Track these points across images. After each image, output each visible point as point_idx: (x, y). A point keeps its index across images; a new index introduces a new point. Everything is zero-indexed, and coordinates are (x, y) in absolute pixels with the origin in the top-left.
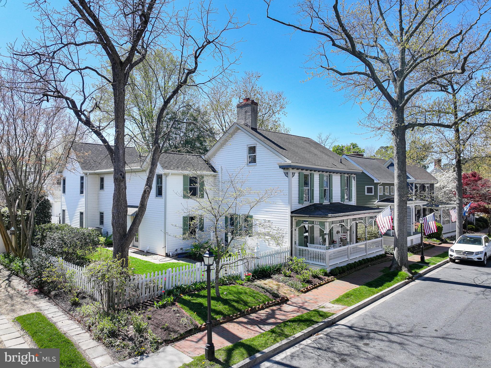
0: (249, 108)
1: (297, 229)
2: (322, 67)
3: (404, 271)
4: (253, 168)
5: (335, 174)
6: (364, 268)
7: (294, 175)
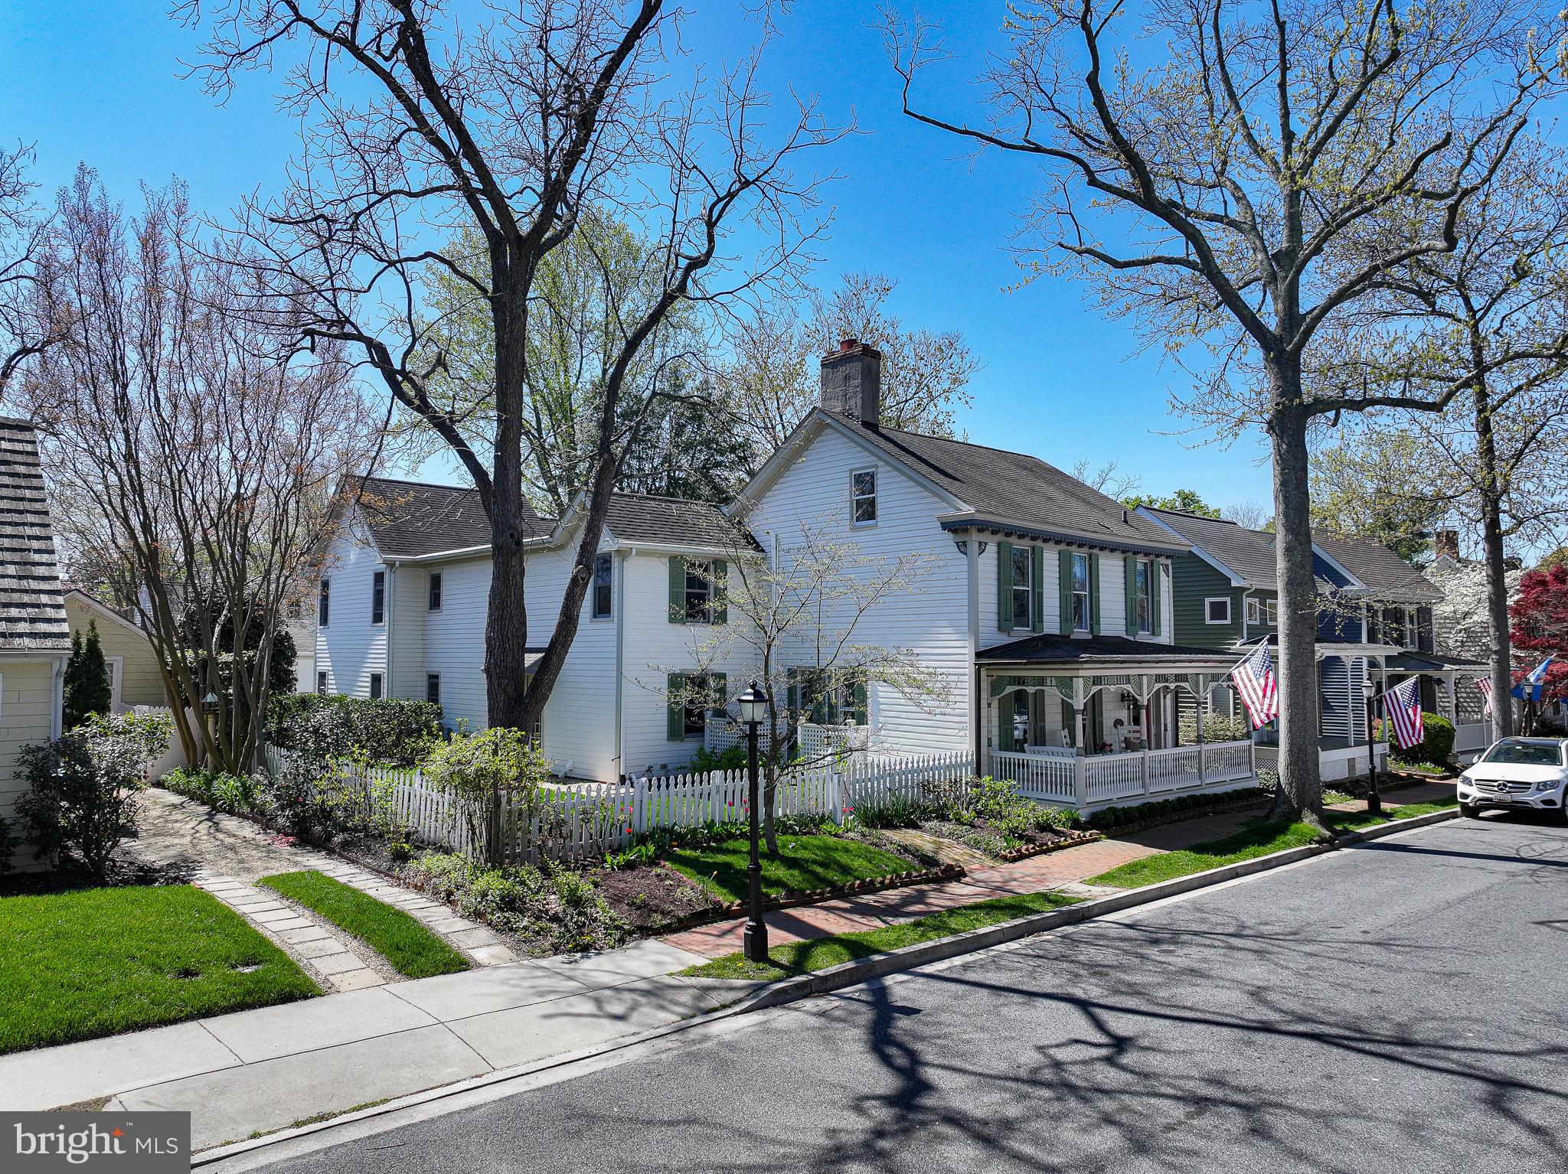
0: (854, 368)
1: (995, 704)
2: (1062, 245)
3: (1309, 823)
4: (869, 536)
5: (1106, 552)
6: (1193, 817)
7: (984, 550)
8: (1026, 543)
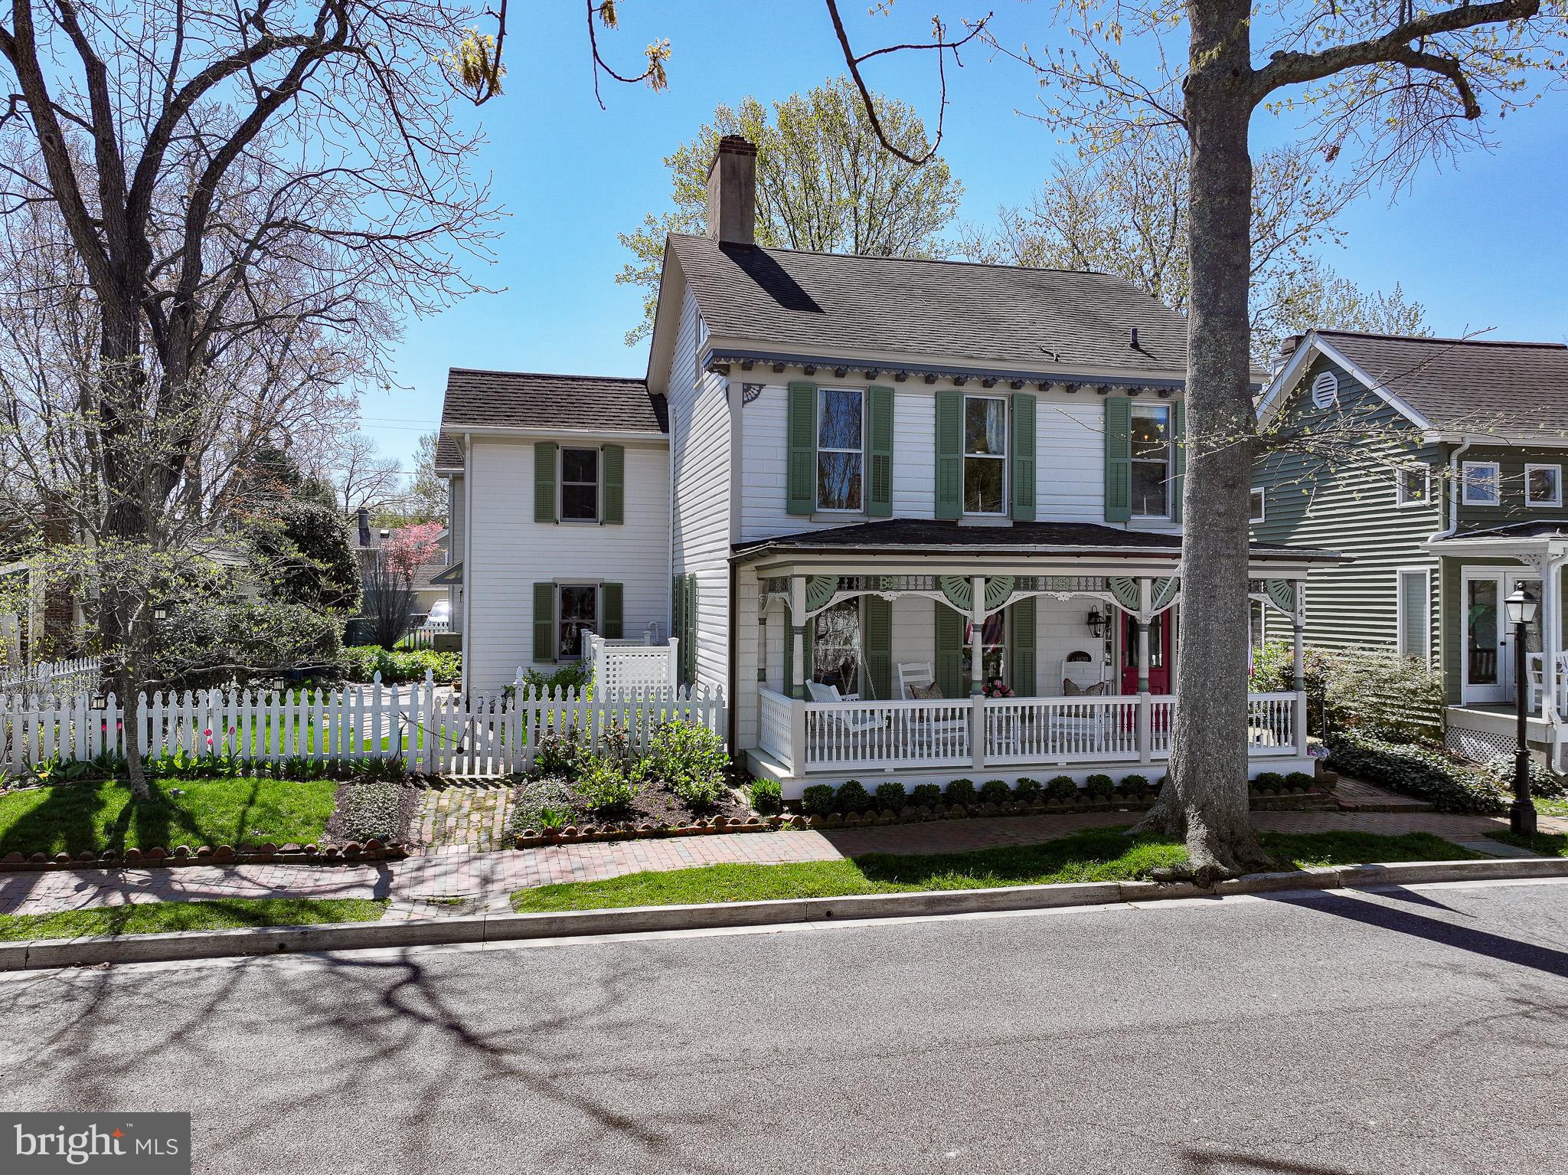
4: (700, 394)
5: (1056, 391)
6: (1064, 812)
7: (756, 396)
8: (853, 383)
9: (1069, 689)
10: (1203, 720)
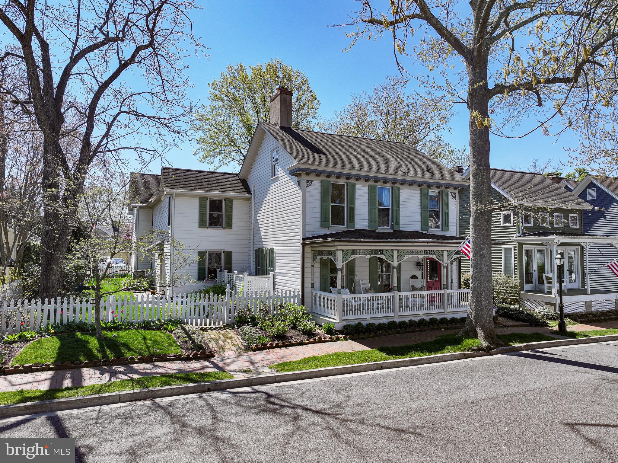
2: (363, 20)
4: (276, 181)
5: (406, 186)
6: (425, 331)
7: (310, 185)
8: (342, 181)
9: (413, 289)
10: (481, 298)
